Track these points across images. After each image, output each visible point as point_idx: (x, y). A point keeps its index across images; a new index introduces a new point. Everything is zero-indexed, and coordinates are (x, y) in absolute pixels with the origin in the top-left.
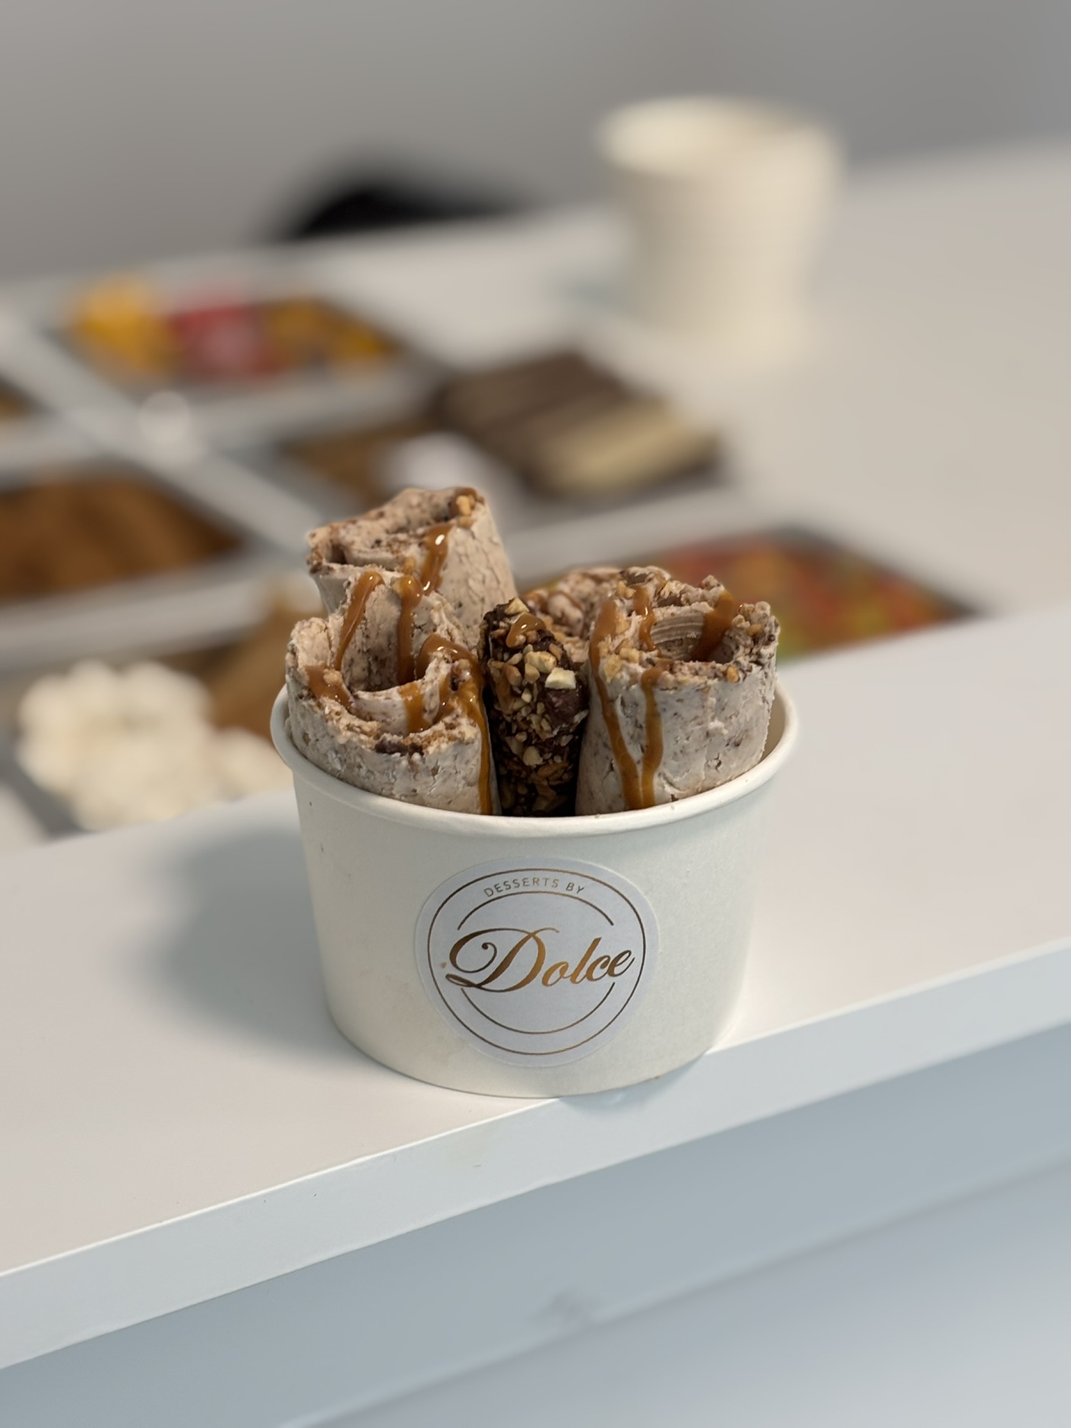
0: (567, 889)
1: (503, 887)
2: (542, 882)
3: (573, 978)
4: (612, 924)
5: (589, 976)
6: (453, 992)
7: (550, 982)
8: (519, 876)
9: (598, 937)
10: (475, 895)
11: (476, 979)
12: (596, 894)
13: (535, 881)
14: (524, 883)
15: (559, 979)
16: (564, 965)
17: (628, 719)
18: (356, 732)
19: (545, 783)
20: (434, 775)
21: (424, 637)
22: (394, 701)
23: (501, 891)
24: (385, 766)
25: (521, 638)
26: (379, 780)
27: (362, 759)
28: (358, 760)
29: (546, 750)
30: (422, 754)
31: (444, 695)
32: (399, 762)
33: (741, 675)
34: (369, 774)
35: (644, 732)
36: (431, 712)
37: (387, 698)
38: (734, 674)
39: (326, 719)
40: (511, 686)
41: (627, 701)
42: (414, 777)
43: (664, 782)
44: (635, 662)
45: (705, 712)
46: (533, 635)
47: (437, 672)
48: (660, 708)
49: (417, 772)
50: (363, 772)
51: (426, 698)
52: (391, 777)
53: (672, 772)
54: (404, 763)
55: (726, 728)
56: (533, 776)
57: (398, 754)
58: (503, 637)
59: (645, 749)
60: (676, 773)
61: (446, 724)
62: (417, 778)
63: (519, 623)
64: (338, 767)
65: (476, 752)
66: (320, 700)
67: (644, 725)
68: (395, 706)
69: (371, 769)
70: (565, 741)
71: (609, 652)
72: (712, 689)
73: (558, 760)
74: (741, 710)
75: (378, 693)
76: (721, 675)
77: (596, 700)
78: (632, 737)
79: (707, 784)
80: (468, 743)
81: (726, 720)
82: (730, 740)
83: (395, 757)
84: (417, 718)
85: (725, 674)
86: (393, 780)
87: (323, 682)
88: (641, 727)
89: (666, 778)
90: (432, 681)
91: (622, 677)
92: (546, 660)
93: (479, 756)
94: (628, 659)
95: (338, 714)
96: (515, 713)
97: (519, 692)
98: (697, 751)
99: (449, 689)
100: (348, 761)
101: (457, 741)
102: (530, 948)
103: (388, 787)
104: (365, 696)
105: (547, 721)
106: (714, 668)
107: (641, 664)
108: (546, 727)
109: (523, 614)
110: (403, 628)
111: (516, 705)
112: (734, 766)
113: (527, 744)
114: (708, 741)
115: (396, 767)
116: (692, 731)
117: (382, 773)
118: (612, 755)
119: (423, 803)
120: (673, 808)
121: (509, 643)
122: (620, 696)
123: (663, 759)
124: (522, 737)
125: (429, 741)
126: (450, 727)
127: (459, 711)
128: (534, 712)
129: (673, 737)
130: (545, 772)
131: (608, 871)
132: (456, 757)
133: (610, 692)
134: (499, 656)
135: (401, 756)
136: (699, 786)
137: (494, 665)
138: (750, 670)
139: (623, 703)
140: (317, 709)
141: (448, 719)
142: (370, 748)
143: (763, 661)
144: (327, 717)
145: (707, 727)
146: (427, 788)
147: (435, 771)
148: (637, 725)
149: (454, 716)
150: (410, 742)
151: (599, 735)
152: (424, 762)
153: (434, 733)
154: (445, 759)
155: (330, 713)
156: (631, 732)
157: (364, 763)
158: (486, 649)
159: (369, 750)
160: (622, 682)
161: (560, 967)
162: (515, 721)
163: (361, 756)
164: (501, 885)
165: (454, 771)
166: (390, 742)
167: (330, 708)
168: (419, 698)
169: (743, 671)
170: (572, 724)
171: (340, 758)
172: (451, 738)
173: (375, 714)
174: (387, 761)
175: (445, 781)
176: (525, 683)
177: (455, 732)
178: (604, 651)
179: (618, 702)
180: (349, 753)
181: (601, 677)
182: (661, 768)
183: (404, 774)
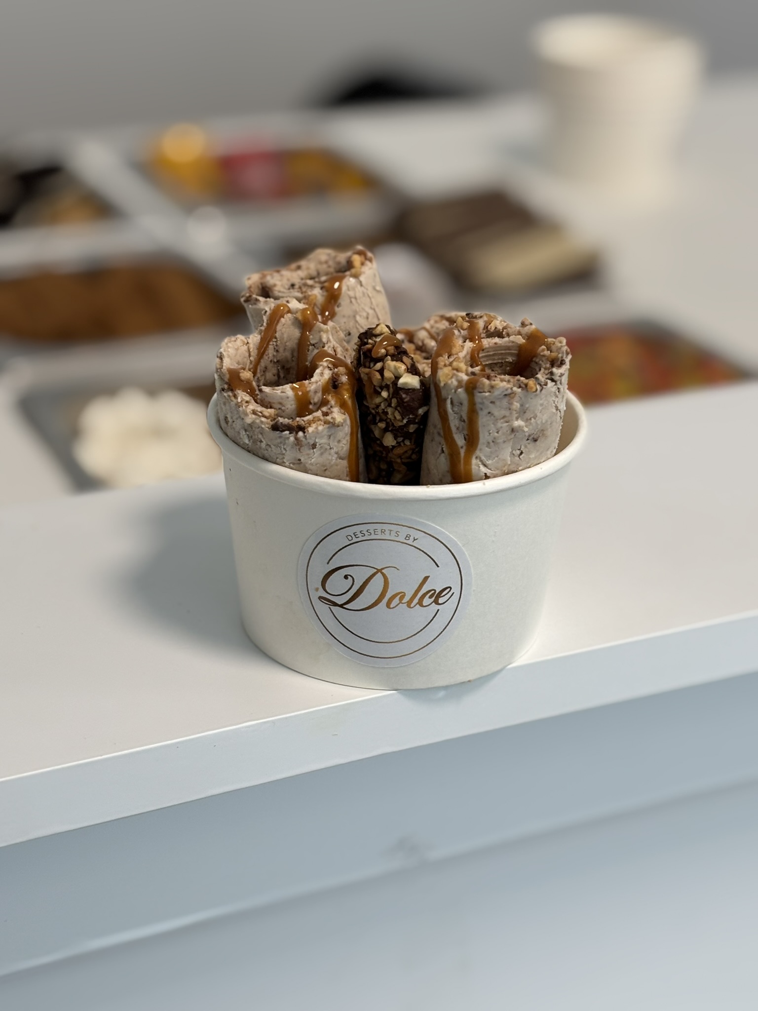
0: (405, 539)
1: (360, 535)
2: (387, 532)
3: (409, 604)
4: (438, 566)
5: (420, 603)
6: (323, 609)
7: (392, 606)
8: (371, 527)
9: (427, 575)
10: (340, 539)
11: (340, 600)
12: (425, 543)
13: (383, 532)
14: (375, 532)
15: (399, 604)
16: (403, 594)
17: (455, 415)
18: (259, 415)
19: (399, 461)
20: (313, 449)
21: (316, 351)
22: (287, 394)
23: (358, 537)
24: (279, 441)
25: (383, 351)
26: (275, 451)
27: (263, 436)
28: (260, 436)
29: (399, 435)
30: (304, 432)
31: (325, 390)
32: (288, 438)
33: (538, 387)
34: (267, 447)
35: (465, 425)
36: (315, 404)
37: (282, 392)
38: (533, 386)
39: (238, 405)
40: (375, 386)
41: (455, 402)
42: (299, 450)
43: (480, 463)
44: (462, 372)
45: (511, 413)
46: (391, 349)
47: (322, 375)
48: (478, 406)
49: (301, 447)
50: (263, 445)
51: (311, 394)
52: (282, 449)
53: (485, 456)
54: (292, 439)
55: (526, 426)
56: (390, 455)
57: (287, 432)
58: (370, 350)
59: (467, 437)
60: (489, 457)
61: (323, 412)
62: (301, 451)
63: (382, 341)
64: (247, 441)
65: (346, 435)
66: (236, 393)
67: (466, 420)
68: (288, 398)
69: (269, 443)
70: (412, 428)
71: (445, 366)
72: (517, 396)
73: (407, 443)
74: (538, 414)
75: (276, 388)
76: (524, 386)
77: (434, 400)
78: (458, 429)
79: (512, 468)
80: (338, 426)
81: (527, 420)
82: (529, 436)
83: (286, 434)
84: (304, 406)
85: (526, 385)
86: (284, 452)
87: (239, 377)
88: (464, 421)
89: (481, 461)
90: (317, 382)
91: (452, 382)
92: (399, 367)
93: (348, 438)
94: (457, 370)
95: (247, 402)
96: (378, 406)
97: (380, 390)
98: (504, 442)
99: (331, 388)
100: (253, 437)
101: (331, 425)
102: (378, 580)
103: (281, 457)
104: (266, 389)
105: (399, 412)
106: (519, 380)
107: (467, 374)
108: (398, 417)
109: (386, 334)
110: (302, 345)
111: (378, 400)
112: (532, 456)
113: (386, 430)
114: (513, 436)
115: (287, 441)
116: (501, 427)
117: (277, 446)
118: (443, 442)
119: (306, 471)
120: (484, 484)
121: (374, 355)
122: (450, 397)
123: (479, 447)
124: (382, 425)
125: (310, 423)
126: (326, 414)
127: (333, 402)
128: (390, 405)
129: (486, 429)
130: (399, 451)
131: (436, 527)
132: (330, 436)
133: (444, 393)
134: (367, 364)
135: (290, 433)
136: (506, 469)
137: (363, 371)
138: (546, 384)
139: (452, 403)
140: (233, 398)
141: (324, 409)
142: (268, 428)
143: (556, 378)
144: (240, 404)
145: (512, 425)
146: (309, 458)
147: (314, 446)
148: (461, 420)
149: (329, 406)
150: (296, 424)
151: (435, 426)
152: (306, 439)
153: (314, 418)
154: (322, 437)
155: (241, 401)
156: (457, 425)
157: (264, 438)
158: (358, 359)
159: (267, 429)
160: (452, 387)
161: (401, 595)
162: (378, 413)
163: (261, 434)
164: (358, 533)
165: (329, 447)
166: (281, 423)
167: (242, 397)
168: (306, 394)
169: (541, 385)
170: (417, 416)
171: (248, 435)
172: (326, 422)
173: (274, 403)
174: (280, 437)
175: (322, 454)
176: (384, 384)
177: (329, 418)
178: (441, 364)
179: (449, 401)
180: (254, 431)
181: (437, 382)
182: (478, 453)
183: (292, 447)
